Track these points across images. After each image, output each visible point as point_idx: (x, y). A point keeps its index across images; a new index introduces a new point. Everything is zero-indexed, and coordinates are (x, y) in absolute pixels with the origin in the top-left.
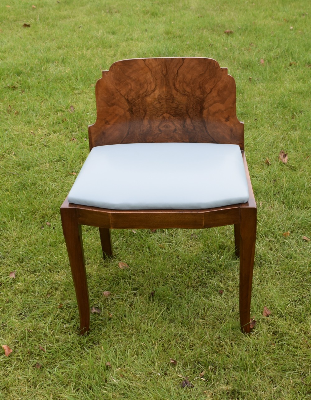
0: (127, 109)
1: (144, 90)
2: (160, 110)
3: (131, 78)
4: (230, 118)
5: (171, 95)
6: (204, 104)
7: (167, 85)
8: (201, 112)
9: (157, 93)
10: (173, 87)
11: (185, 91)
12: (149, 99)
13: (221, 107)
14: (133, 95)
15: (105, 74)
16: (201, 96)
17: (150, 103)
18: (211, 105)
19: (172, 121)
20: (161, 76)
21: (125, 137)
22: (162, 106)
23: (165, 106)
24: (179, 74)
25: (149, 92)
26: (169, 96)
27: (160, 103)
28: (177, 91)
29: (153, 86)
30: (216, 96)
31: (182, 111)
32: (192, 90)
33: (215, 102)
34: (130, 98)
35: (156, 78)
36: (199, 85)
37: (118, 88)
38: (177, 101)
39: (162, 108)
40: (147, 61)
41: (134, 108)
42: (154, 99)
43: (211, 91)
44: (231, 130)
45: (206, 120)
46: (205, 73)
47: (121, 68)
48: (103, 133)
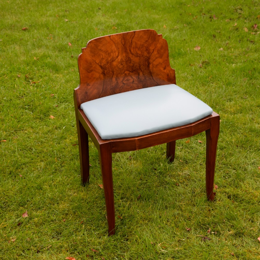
0: (101, 72)
1: (111, 57)
2: (123, 70)
3: (102, 51)
4: (166, 67)
5: (129, 58)
6: (150, 60)
7: (126, 52)
8: (148, 66)
9: (120, 58)
10: (129, 52)
11: (137, 54)
12: (115, 63)
13: (160, 60)
14: (104, 62)
15: (84, 50)
16: (148, 55)
17: (116, 65)
18: (154, 60)
19: (131, 76)
20: (122, 46)
21: (101, 92)
22: (123, 66)
23: (126, 66)
24: (132, 43)
25: (114, 58)
26: (127, 59)
27: (122, 64)
28: (133, 55)
29: (117, 54)
30: (157, 54)
31: (137, 68)
32: (142, 52)
33: (156, 58)
34: (102, 64)
35: (118, 48)
36: (146, 48)
37: (94, 59)
38: (133, 61)
39: (124, 68)
40: (111, 37)
41: (106, 71)
42: (118, 62)
43: (153, 51)
44: (168, 75)
45: (152, 71)
46: (149, 39)
47: (95, 45)
48: (86, 93)
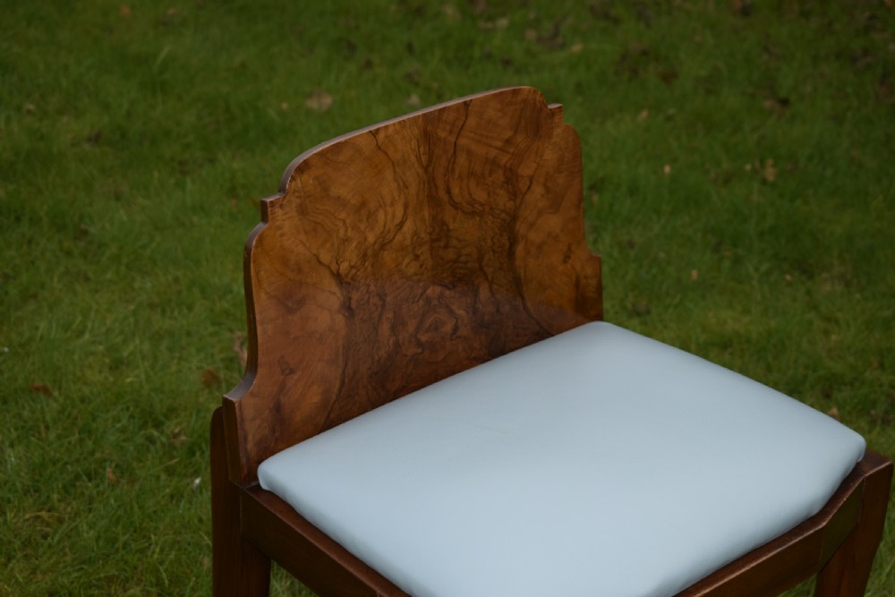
0: (337, 305)
1: (378, 230)
2: (419, 281)
3: (344, 204)
5: (444, 223)
6: (518, 227)
7: (432, 198)
8: (511, 254)
9: (408, 227)
10: (445, 197)
11: (473, 201)
12: (389, 256)
13: (553, 222)
14: (350, 256)
15: (276, 208)
16: (510, 205)
17: (393, 266)
18: (532, 225)
19: (447, 306)
20: (418, 173)
21: (334, 397)
22: (421, 266)
23: (430, 263)
24: (457, 154)
25: (389, 231)
26: (437, 230)
27: (416, 257)
28: (456, 209)
29: (399, 212)
30: (542, 196)
31: (469, 265)
32: (489, 195)
33: (540, 213)
34: (344, 267)
35: (404, 183)
36: (505, 172)
37: (312, 245)
38: (457, 239)
39: (422, 274)
40: (381, 136)
41: (355, 296)
42: (403, 249)
43: (531, 183)
44: (577, 285)
45: (522, 275)
46: (516, 132)
47: (317, 178)
48: (278, 408)
